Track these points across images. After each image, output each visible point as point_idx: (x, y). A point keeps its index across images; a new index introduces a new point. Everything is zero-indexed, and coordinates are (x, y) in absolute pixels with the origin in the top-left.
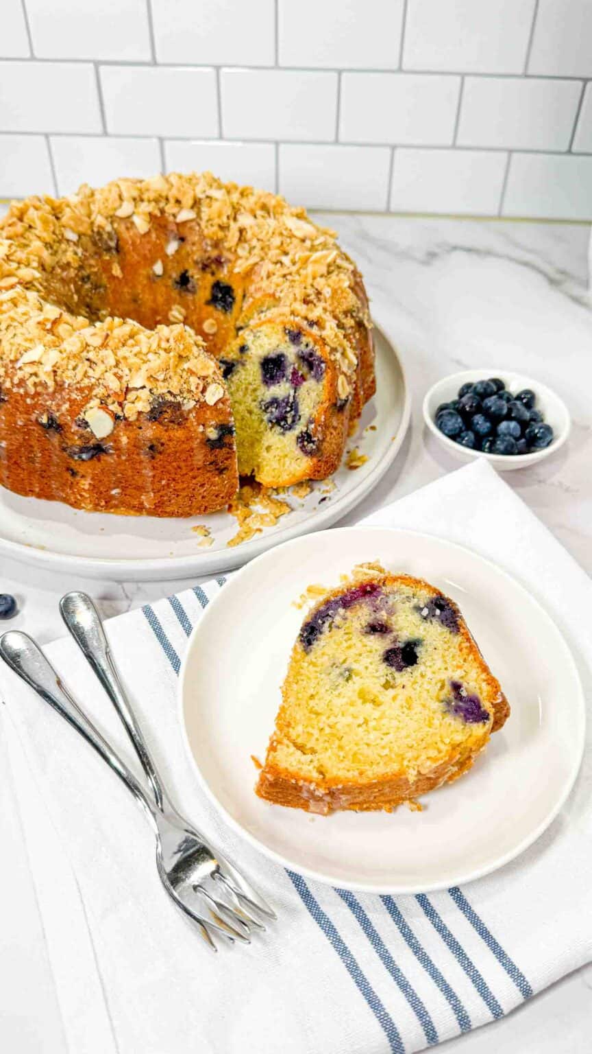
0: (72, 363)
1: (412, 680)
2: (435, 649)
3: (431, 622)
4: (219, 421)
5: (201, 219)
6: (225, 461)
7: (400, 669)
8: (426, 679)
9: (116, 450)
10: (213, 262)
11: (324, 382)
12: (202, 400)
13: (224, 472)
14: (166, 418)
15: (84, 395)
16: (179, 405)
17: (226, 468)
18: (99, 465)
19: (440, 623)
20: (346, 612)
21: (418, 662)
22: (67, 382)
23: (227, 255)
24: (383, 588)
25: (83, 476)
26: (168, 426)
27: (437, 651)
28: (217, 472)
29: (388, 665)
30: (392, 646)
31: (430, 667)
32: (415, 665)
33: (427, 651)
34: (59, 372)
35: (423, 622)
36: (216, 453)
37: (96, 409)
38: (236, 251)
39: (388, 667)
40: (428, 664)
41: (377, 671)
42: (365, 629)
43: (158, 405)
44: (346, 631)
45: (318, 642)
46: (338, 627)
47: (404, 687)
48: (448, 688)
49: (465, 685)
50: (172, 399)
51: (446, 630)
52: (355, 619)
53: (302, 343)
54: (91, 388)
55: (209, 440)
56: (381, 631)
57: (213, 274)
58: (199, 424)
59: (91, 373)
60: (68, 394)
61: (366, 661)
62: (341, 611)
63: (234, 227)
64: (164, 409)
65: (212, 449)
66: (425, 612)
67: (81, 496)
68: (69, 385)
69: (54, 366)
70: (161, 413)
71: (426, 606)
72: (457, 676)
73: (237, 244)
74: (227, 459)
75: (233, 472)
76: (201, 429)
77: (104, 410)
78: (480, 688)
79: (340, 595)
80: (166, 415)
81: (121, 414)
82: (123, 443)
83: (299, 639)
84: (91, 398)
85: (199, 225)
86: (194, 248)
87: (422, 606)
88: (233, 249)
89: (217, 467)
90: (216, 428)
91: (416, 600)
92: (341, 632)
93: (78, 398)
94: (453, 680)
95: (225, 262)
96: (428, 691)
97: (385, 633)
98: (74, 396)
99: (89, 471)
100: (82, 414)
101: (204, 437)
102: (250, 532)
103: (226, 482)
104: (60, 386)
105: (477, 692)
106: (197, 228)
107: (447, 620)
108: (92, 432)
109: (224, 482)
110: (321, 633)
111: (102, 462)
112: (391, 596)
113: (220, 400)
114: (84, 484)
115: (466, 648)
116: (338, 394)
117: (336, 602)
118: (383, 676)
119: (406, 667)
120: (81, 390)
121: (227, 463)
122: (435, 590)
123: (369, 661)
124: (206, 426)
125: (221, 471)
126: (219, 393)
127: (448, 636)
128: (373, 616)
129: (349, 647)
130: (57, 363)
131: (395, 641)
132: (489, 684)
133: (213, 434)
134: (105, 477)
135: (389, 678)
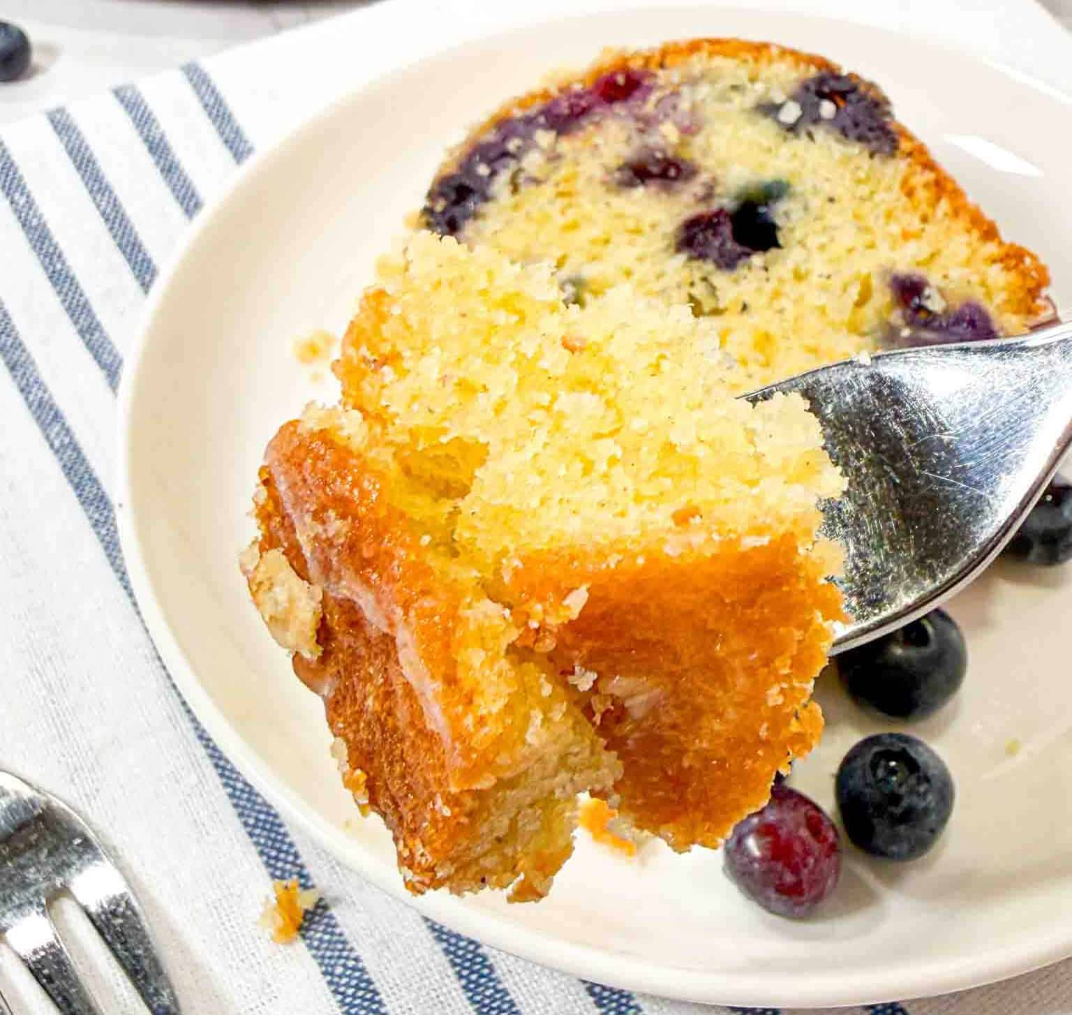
1: (769, 287)
2: (831, 200)
3: (810, 135)
7: (728, 263)
8: (814, 279)
19: (838, 134)
20: (556, 141)
21: (781, 241)
24: (660, 73)
27: (836, 206)
29: (691, 259)
30: (701, 209)
31: (822, 247)
32: (773, 252)
33: (806, 208)
35: (785, 139)
39: (696, 264)
40: (813, 242)
41: (660, 276)
42: (617, 175)
44: (561, 188)
45: (480, 223)
46: (537, 181)
47: (745, 307)
48: (882, 297)
49: (934, 278)
51: (855, 149)
52: (584, 155)
56: (663, 175)
61: (624, 253)
62: (544, 138)
66: (791, 113)
71: (794, 98)
72: (905, 261)
78: (983, 284)
79: (538, 105)
83: (424, 220)
87: (778, 98)
91: (759, 87)
92: (548, 190)
94: (894, 272)
96: (822, 311)
97: (675, 179)
105: (978, 294)
107: (856, 125)
110: (486, 198)
112: (685, 90)
115: (926, 186)
117: (529, 121)
118: (679, 286)
119: (748, 255)
122: (811, 60)
123: (637, 251)
127: (865, 162)
128: (637, 141)
129: (573, 226)
131: (708, 196)
132: (1008, 269)
135: (699, 291)
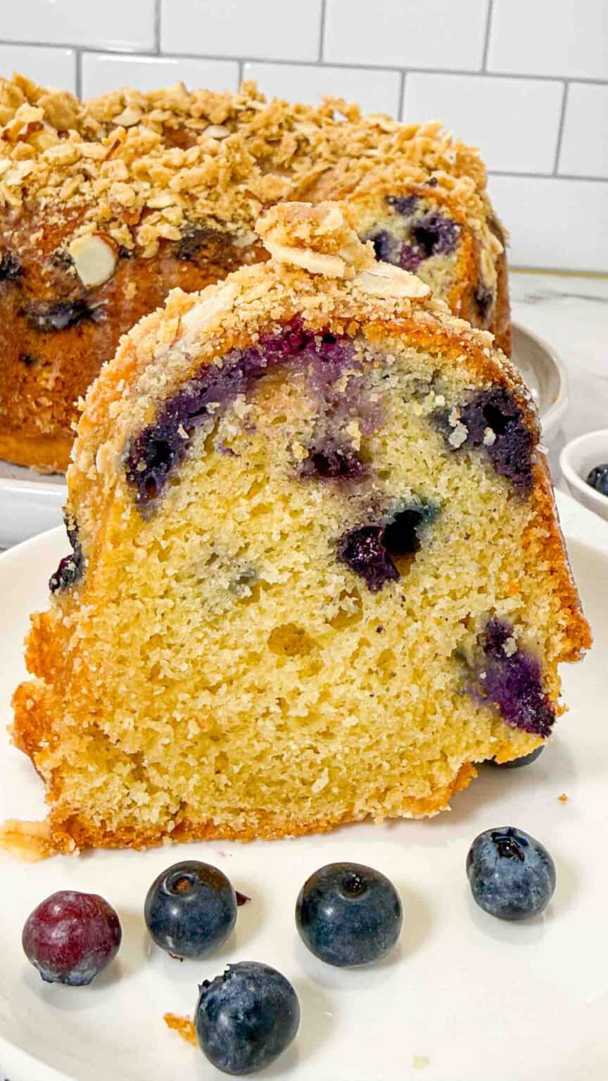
0: (55, 178)
9: (111, 315)
11: (460, 251)
14: (207, 258)
15: (70, 219)
16: (230, 237)
18: (78, 344)
22: (44, 201)
25: (47, 364)
26: (207, 270)
34: (31, 191)
37: (89, 236)
43: (194, 233)
50: (219, 227)
53: (417, 209)
54: (82, 210)
59: (85, 187)
60: (43, 219)
63: (289, 140)
64: (204, 242)
67: (38, 404)
68: (46, 207)
69: (25, 178)
70: (198, 247)
77: (102, 238)
80: (205, 253)
81: (130, 246)
82: (128, 297)
84: (82, 223)
93: (60, 223)
98: (53, 220)
99: (60, 354)
100: (64, 245)
104: (28, 212)
108: (76, 275)
111: (85, 337)
114: (47, 380)
116: (481, 275)
120: (67, 212)
130: (31, 173)
134: (85, 367)
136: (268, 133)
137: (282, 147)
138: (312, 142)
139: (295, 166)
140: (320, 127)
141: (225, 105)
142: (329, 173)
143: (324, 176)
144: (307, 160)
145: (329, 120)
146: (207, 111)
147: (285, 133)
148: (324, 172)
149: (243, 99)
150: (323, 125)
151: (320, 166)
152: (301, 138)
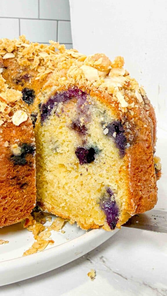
4: (23, 139)
5: (18, 58)
6: (26, 178)
10: (22, 78)
12: (9, 121)
13: (25, 187)
17: (26, 184)
23: (31, 73)
28: (18, 186)
36: (18, 169)
38: (37, 71)
55: (13, 156)
57: (22, 85)
58: (5, 141)
63: (37, 59)
65: (15, 164)
73: (38, 67)
74: (27, 176)
75: (31, 188)
76: (6, 144)
85: (16, 60)
86: (12, 72)
88: (35, 70)
89: (19, 182)
90: (20, 145)
95: (30, 77)
101: (8, 153)
102: (44, 243)
103: (25, 196)
106: (15, 62)
109: (23, 196)
113: (24, 123)
121: (28, 179)
124: (11, 142)
125: (22, 186)
126: (24, 118)
133: (17, 150)
136: (28, 57)
137: (34, 63)
138: (45, 61)
139: (39, 70)
140: (49, 54)
141: (13, 45)
142: (51, 74)
143: (49, 75)
144: (44, 68)
145: (53, 52)
146: (6, 48)
147: (35, 57)
148: (49, 73)
149: (20, 43)
150: (50, 53)
151: (48, 71)
152: (41, 59)
